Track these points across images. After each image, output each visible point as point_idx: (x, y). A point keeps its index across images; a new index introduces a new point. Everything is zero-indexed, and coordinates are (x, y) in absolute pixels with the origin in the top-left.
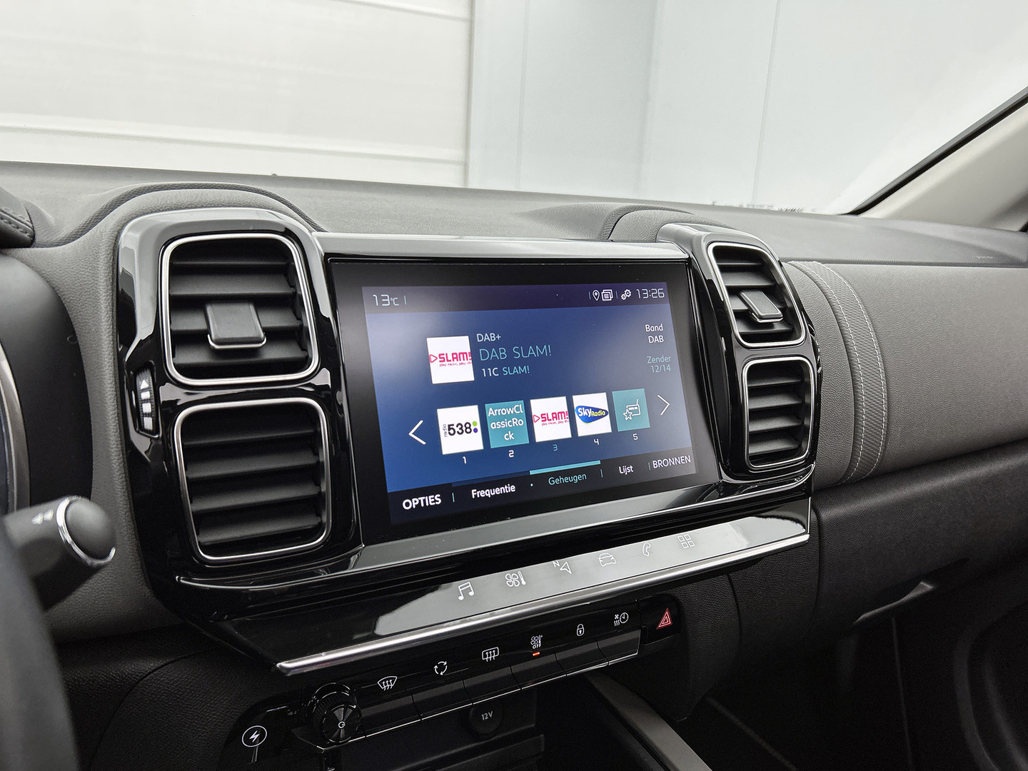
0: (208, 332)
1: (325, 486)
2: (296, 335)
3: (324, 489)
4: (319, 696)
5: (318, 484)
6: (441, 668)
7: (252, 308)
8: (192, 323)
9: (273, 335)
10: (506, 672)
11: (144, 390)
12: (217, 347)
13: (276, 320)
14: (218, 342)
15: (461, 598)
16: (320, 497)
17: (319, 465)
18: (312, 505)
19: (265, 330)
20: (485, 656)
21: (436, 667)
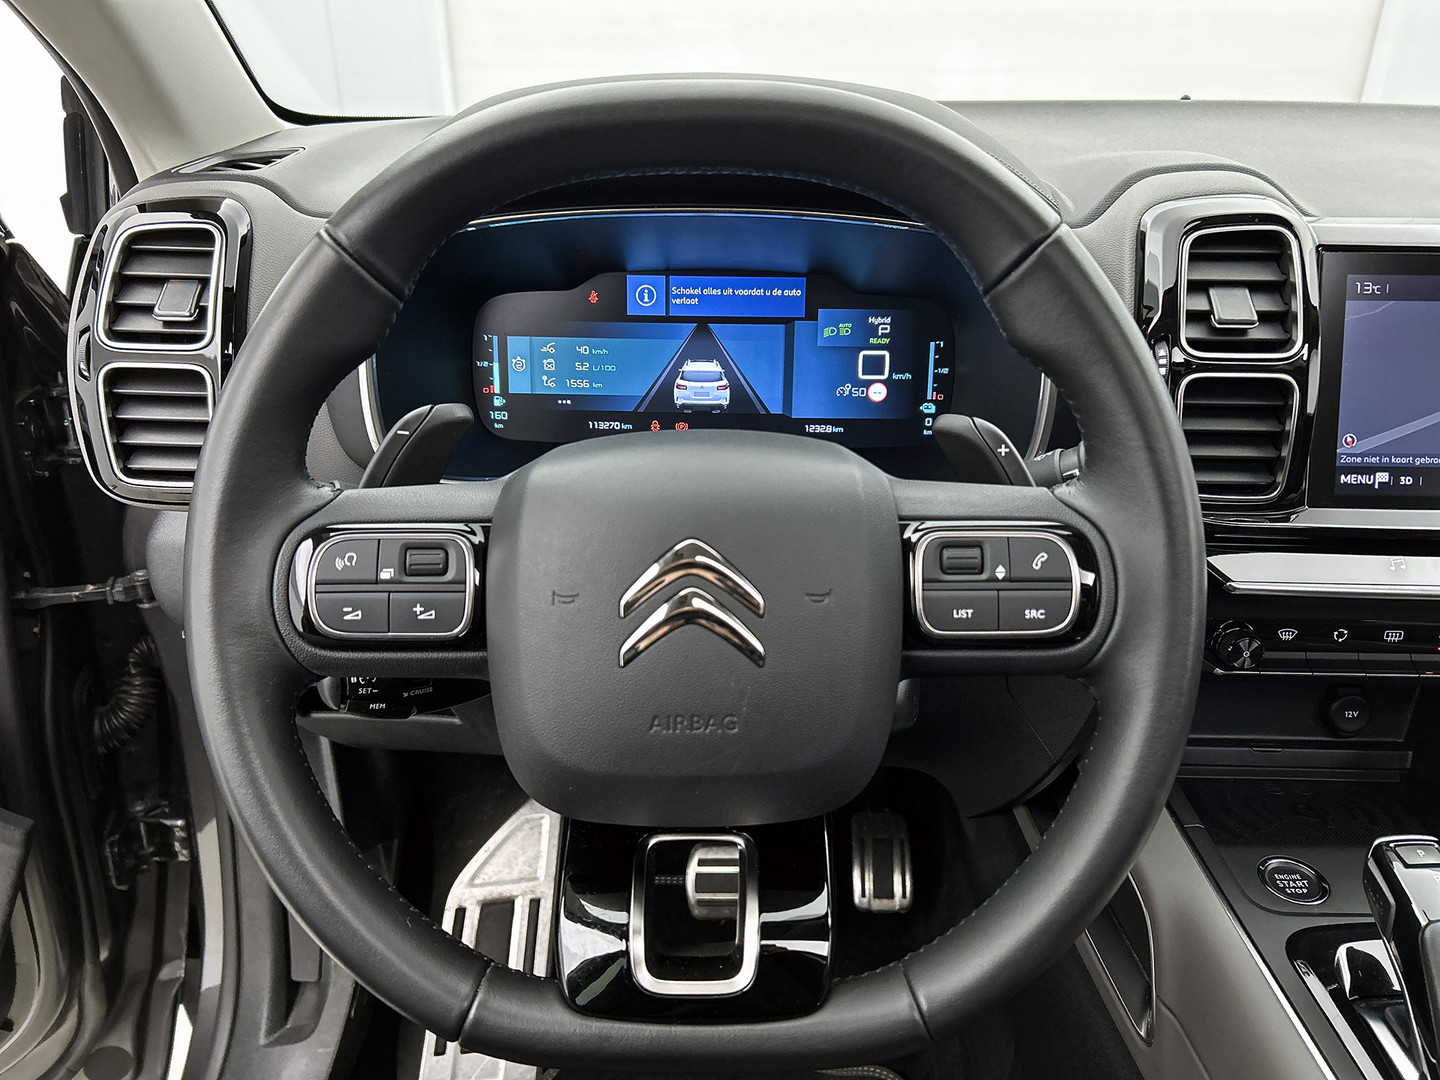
0: (1211, 312)
1: (1286, 452)
2: (1280, 319)
3: (1284, 453)
4: (1224, 629)
5: (1279, 449)
6: (1341, 635)
7: (1247, 291)
8: (1199, 304)
9: (1264, 317)
10: (1405, 657)
11: (1162, 357)
12: (1218, 326)
13: (1267, 304)
14: (1219, 324)
15: (1393, 568)
16: (1280, 460)
17: (1284, 434)
18: (1270, 466)
19: (1257, 312)
20: (1388, 636)
21: (1336, 633)
